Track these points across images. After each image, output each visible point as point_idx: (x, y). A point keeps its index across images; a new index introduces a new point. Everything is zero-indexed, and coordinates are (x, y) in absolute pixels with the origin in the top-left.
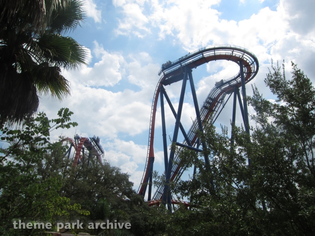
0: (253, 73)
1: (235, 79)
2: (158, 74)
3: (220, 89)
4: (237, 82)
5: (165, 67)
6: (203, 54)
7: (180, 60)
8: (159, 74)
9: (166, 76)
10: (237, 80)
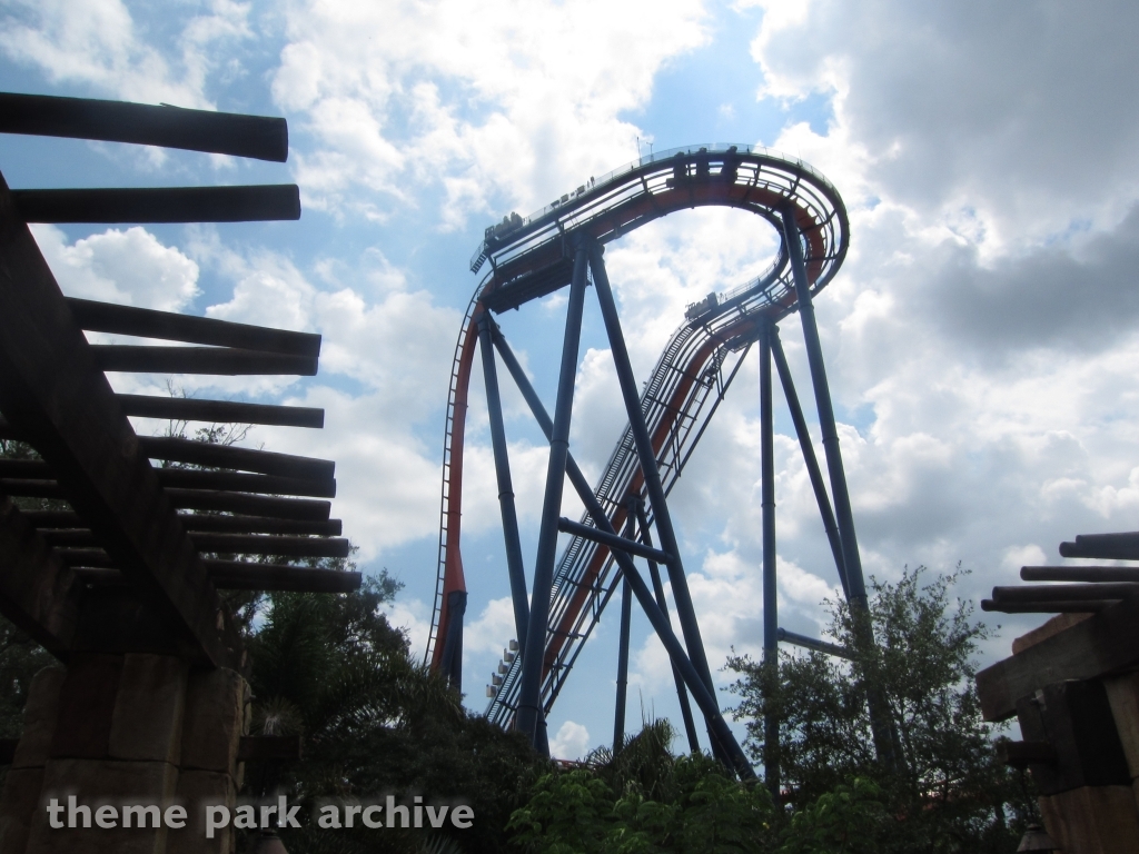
0: (830, 258)
1: (762, 287)
2: (468, 267)
3: (705, 329)
4: (770, 299)
5: (497, 238)
6: (644, 182)
7: (557, 207)
8: (476, 268)
9: (501, 273)
10: (770, 291)
